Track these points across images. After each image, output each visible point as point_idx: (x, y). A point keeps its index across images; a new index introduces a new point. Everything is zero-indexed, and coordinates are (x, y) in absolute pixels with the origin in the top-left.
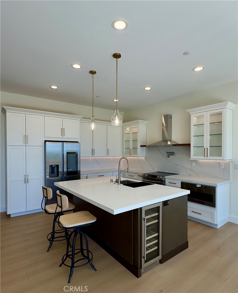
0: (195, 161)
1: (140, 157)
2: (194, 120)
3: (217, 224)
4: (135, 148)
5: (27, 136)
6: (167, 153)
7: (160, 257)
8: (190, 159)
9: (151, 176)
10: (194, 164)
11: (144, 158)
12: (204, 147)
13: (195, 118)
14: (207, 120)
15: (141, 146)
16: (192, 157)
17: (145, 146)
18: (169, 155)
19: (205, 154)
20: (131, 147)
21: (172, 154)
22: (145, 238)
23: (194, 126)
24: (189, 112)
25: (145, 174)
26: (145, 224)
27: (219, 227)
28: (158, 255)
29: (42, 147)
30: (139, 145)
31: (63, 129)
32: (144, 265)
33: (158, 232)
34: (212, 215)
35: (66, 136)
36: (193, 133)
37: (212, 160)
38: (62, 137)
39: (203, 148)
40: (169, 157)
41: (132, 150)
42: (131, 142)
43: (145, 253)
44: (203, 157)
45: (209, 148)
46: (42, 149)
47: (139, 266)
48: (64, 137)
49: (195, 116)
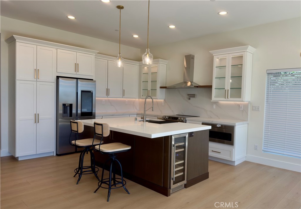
0: (216, 103)
1: (159, 99)
2: (217, 61)
3: (234, 161)
4: (154, 90)
5: (38, 70)
6: (188, 95)
7: (185, 182)
8: (211, 101)
9: (172, 118)
10: (215, 106)
11: (163, 100)
12: (225, 89)
13: (218, 60)
14: (229, 63)
15: (161, 87)
16: (214, 98)
17: (165, 87)
18: (190, 97)
19: (225, 96)
20: (149, 88)
21: (193, 96)
22: (174, 163)
23: (217, 68)
24: (212, 53)
25: (165, 116)
26: (174, 151)
27: (236, 164)
28: (184, 180)
29: (54, 83)
30: (158, 85)
31: (77, 64)
32: (173, 186)
33: (184, 160)
34: (231, 153)
35: (80, 73)
36: (215, 75)
37: (232, 102)
38: (75, 73)
39: (224, 91)
40: (190, 99)
41: (150, 91)
42: (150, 83)
43: (174, 176)
44: (224, 99)
45: (230, 89)
46: (54, 85)
47: (169, 187)
48: (77, 73)
49: (218, 58)
